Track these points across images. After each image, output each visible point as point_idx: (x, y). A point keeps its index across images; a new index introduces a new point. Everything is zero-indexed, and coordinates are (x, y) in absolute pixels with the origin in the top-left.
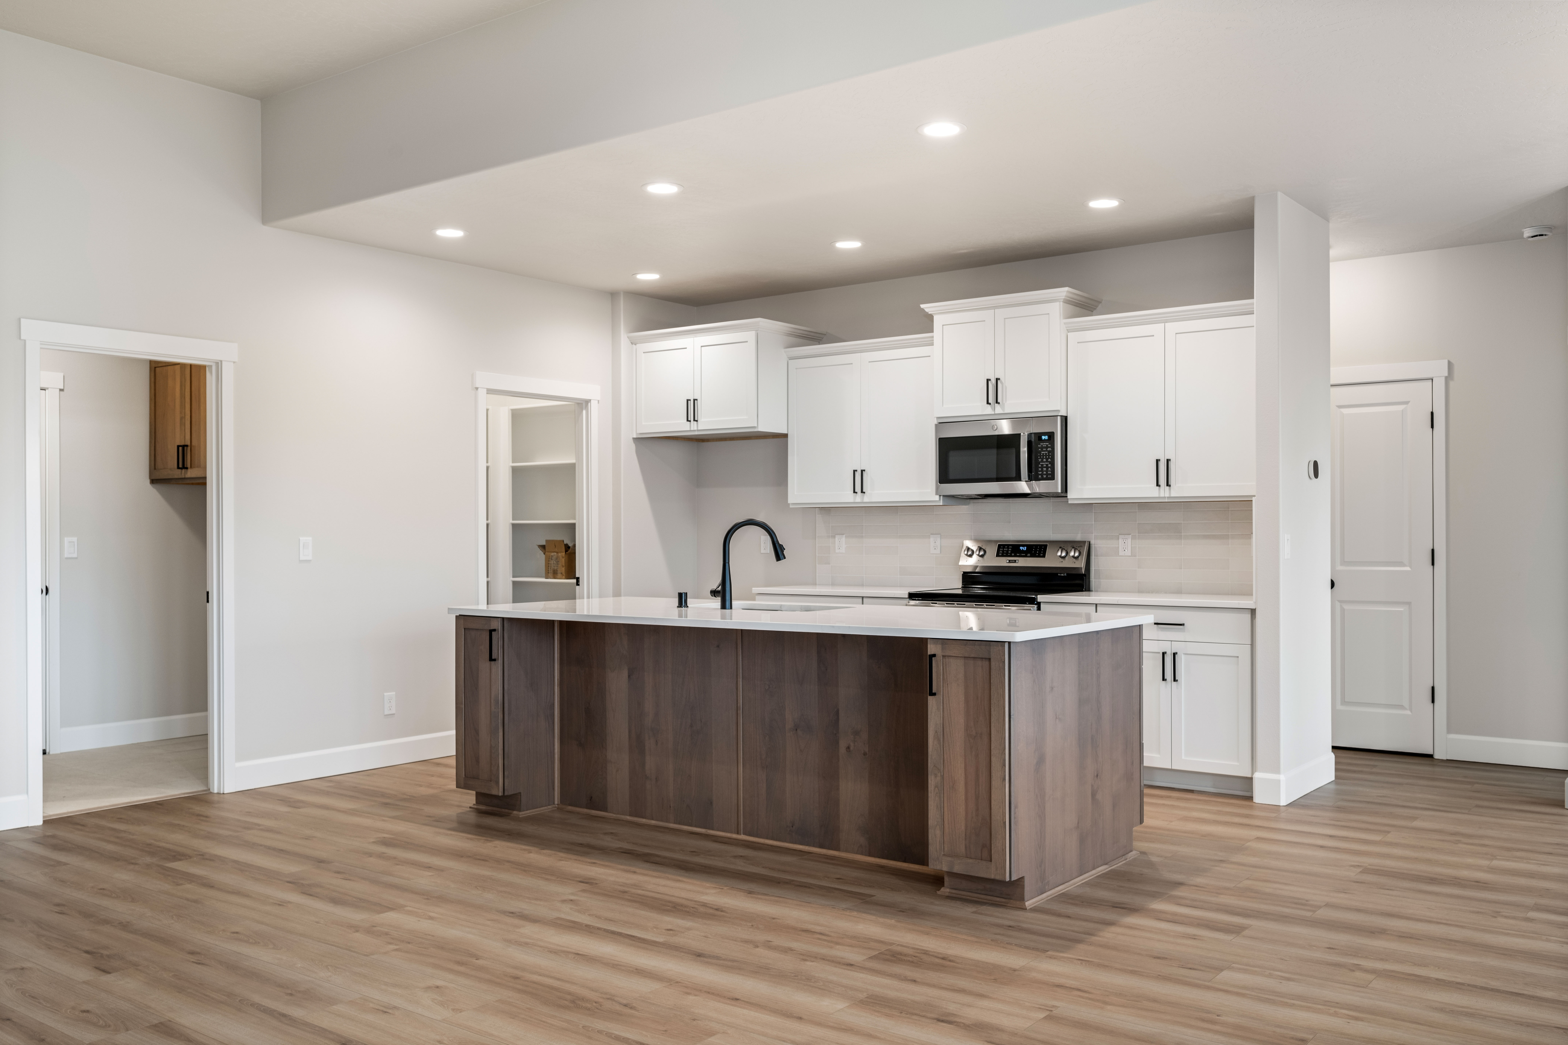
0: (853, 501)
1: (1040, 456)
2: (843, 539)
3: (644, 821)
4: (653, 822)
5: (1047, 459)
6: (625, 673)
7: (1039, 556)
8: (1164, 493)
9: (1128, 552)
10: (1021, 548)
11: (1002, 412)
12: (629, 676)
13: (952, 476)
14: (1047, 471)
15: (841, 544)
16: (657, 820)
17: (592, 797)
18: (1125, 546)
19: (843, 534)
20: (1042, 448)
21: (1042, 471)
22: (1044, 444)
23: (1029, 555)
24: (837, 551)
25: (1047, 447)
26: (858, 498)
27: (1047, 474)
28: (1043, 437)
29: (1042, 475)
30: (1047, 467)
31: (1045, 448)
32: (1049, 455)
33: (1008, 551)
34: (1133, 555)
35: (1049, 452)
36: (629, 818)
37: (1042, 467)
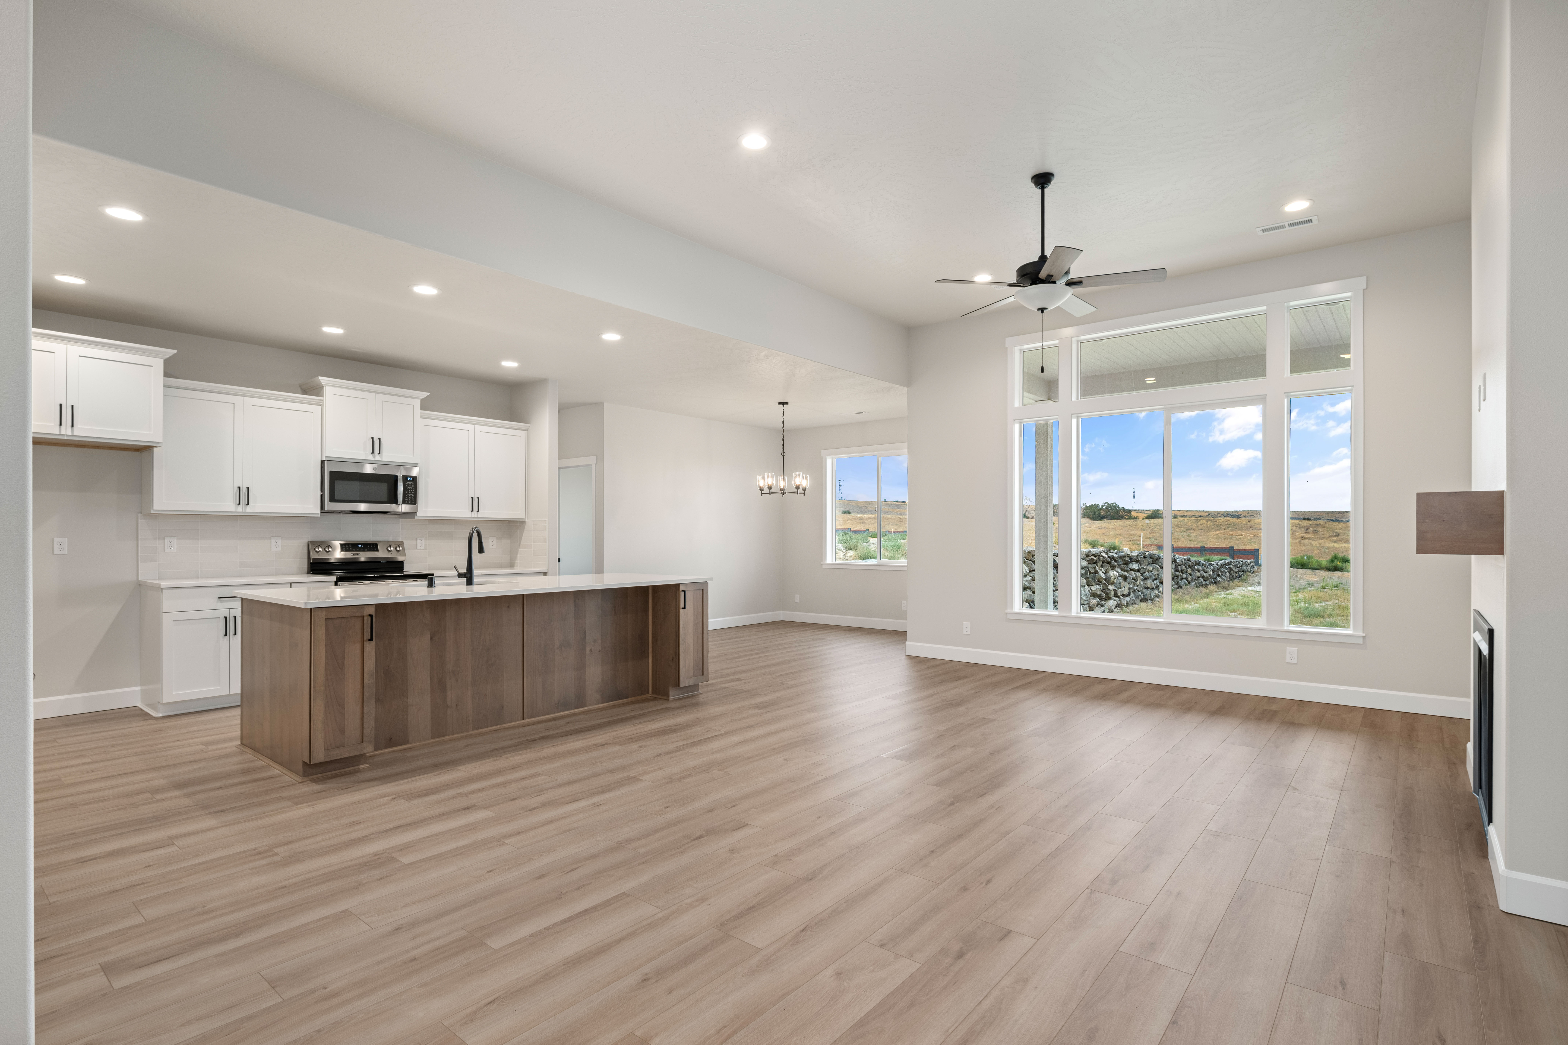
0: (234, 511)
1: (407, 489)
2: (175, 541)
3: (447, 738)
4: (456, 736)
5: (411, 492)
6: (428, 637)
7: (374, 551)
8: (475, 515)
9: (423, 547)
10: (359, 546)
11: (381, 460)
12: (431, 638)
13: (336, 498)
14: (411, 499)
15: (173, 545)
16: (457, 733)
17: (391, 738)
18: (422, 543)
19: (175, 537)
20: (408, 485)
21: (408, 499)
22: (410, 483)
23: (366, 550)
24: (167, 550)
25: (411, 485)
26: (240, 509)
27: (411, 501)
28: (409, 479)
29: (408, 501)
30: (411, 497)
31: (410, 485)
32: (413, 490)
33: (349, 548)
34: (426, 549)
35: (413, 488)
36: (432, 741)
37: (408, 496)
